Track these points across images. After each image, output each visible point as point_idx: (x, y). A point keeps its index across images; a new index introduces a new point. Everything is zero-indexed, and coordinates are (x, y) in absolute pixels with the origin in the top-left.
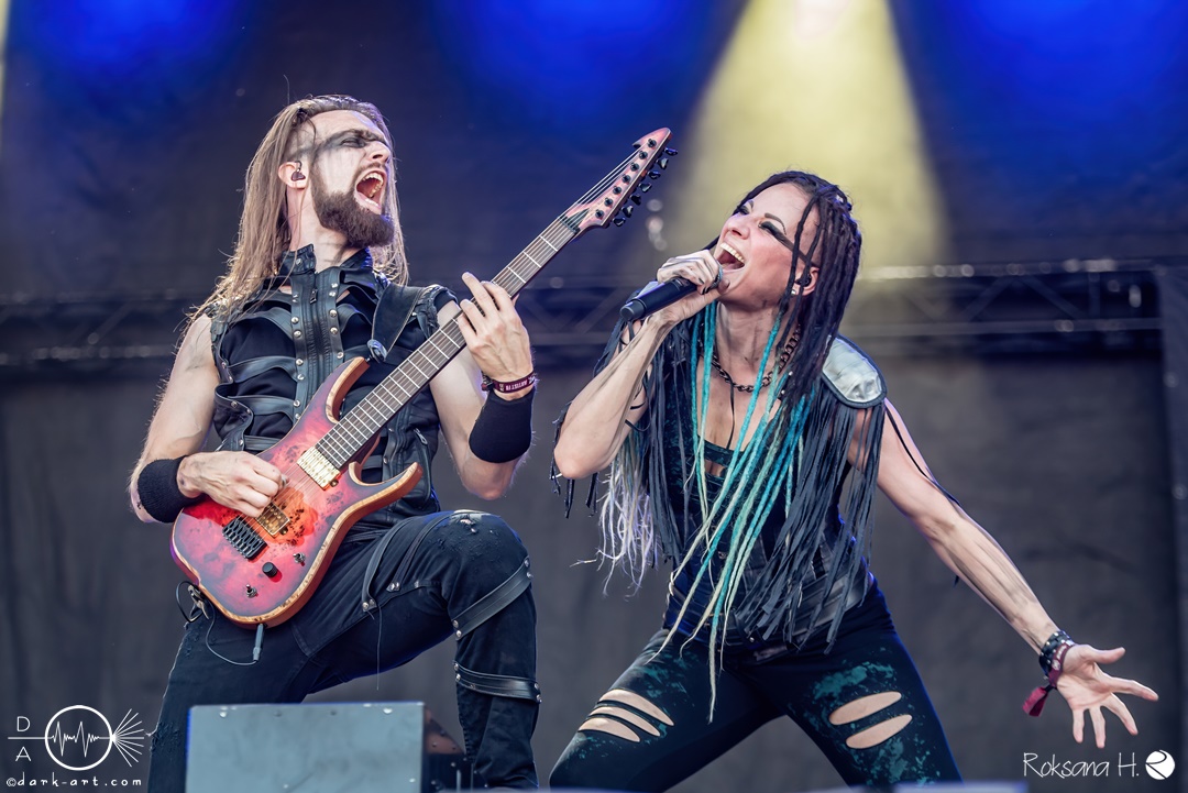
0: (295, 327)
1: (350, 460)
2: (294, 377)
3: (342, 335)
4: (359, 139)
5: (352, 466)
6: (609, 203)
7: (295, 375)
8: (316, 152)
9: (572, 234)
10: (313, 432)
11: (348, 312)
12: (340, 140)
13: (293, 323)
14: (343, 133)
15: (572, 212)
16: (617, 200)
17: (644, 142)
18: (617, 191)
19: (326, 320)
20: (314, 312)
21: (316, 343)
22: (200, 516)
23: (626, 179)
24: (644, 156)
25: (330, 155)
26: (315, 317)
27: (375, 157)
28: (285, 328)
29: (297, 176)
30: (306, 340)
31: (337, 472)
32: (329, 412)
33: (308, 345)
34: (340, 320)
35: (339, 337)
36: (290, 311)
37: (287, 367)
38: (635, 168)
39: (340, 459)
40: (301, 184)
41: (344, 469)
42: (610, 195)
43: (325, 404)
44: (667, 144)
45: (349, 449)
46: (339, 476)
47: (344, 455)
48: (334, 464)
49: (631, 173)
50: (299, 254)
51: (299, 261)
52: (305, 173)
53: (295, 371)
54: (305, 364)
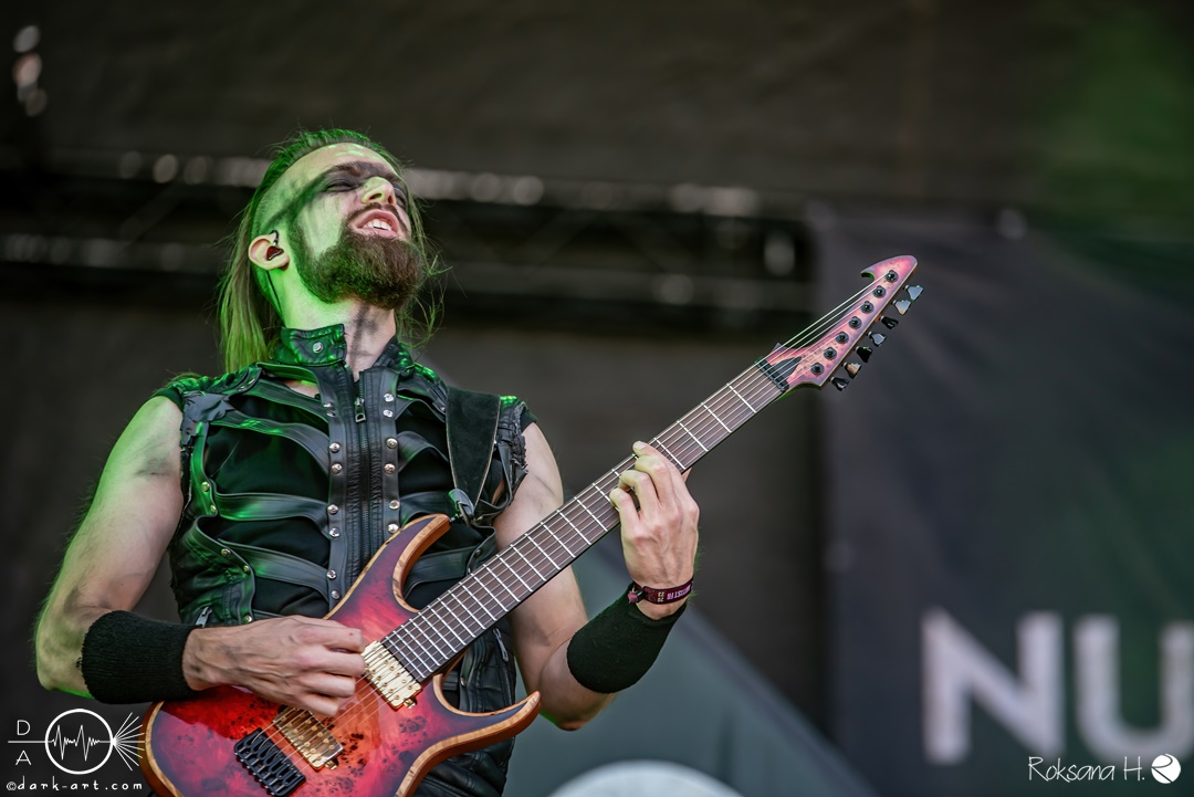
0: (334, 457)
1: (436, 673)
2: (324, 531)
3: (400, 474)
4: (347, 180)
5: (437, 678)
6: (830, 354)
7: (326, 529)
8: (292, 211)
9: (778, 392)
10: (374, 618)
11: (415, 445)
12: (320, 187)
13: (333, 449)
14: (323, 176)
15: (776, 358)
16: (840, 349)
17: (882, 270)
18: (842, 339)
19: (380, 451)
20: (364, 439)
21: (362, 484)
22: (190, 720)
23: (855, 324)
24: (879, 293)
25: (310, 207)
26: (364, 445)
27: (373, 197)
28: (320, 456)
29: (273, 252)
30: (349, 478)
31: (417, 687)
32: (397, 591)
33: (349, 486)
34: (400, 454)
35: (395, 478)
36: (327, 433)
37: (316, 516)
38: (867, 308)
39: (423, 668)
40: (278, 261)
41: (426, 682)
42: (830, 342)
43: (391, 579)
44: (912, 281)
45: (438, 656)
46: (418, 693)
47: (430, 662)
48: (414, 676)
49: (862, 317)
50: (316, 335)
51: (317, 347)
52: (284, 244)
53: (327, 522)
54: (342, 513)
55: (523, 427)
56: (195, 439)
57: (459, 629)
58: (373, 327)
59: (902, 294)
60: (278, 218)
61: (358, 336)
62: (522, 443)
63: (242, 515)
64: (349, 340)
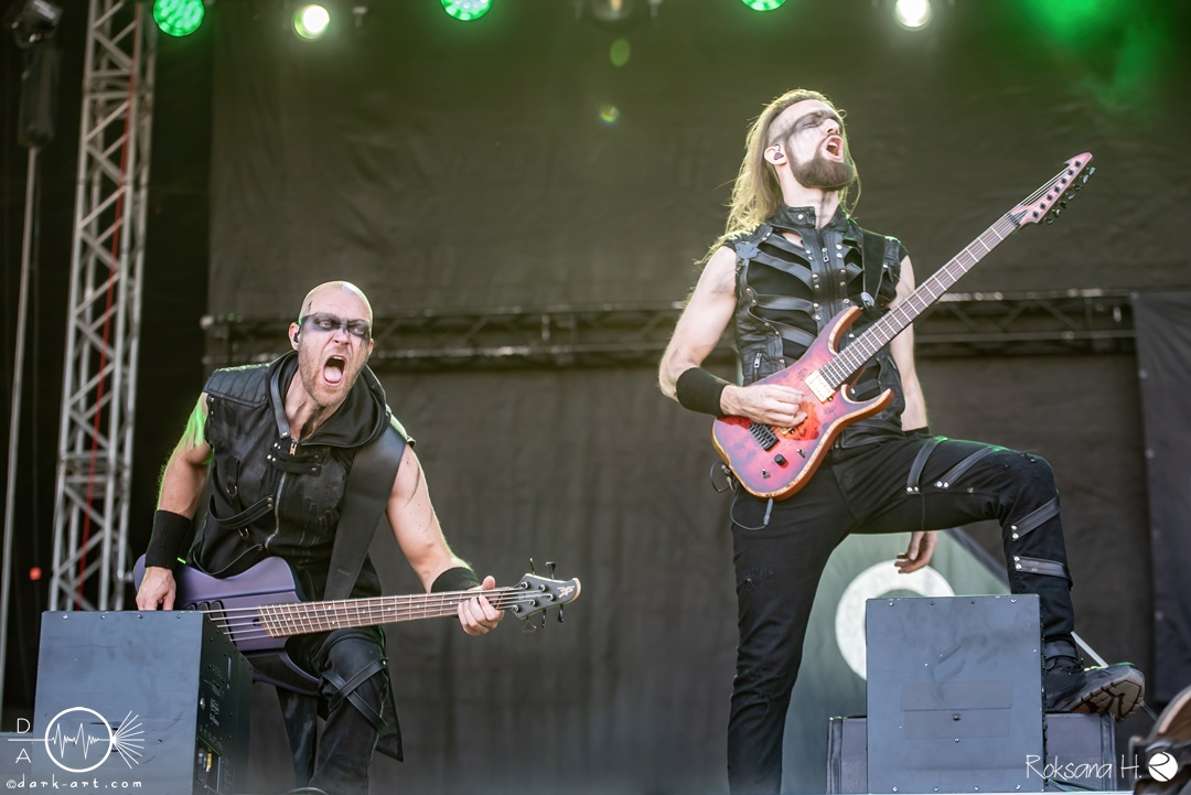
0: (815, 281)
1: (843, 383)
3: (847, 287)
4: (816, 119)
5: (844, 387)
6: (1043, 206)
7: (813, 316)
8: (787, 136)
9: (1014, 228)
10: (819, 361)
12: (801, 124)
13: (813, 278)
14: (803, 118)
15: (1015, 211)
16: (1049, 204)
17: (1072, 162)
18: (1050, 198)
19: (837, 275)
21: (830, 292)
23: (1057, 190)
24: (1071, 173)
25: (796, 136)
28: (807, 282)
29: (778, 156)
30: (823, 290)
31: (833, 391)
32: (831, 346)
33: (823, 294)
34: (847, 276)
35: (845, 289)
36: (809, 268)
37: (807, 310)
38: (1064, 181)
39: (835, 382)
40: (782, 161)
41: (838, 389)
42: (1044, 200)
43: (828, 340)
44: (1089, 164)
45: (843, 375)
46: (834, 394)
47: (839, 379)
48: (831, 385)
49: (1061, 186)
50: (801, 211)
51: (801, 217)
52: (783, 152)
53: (813, 312)
54: (821, 308)
55: (901, 260)
56: (742, 267)
57: (854, 361)
58: (829, 201)
59: (1084, 172)
60: (779, 137)
61: (822, 208)
62: (900, 267)
63: (770, 306)
64: (817, 213)
